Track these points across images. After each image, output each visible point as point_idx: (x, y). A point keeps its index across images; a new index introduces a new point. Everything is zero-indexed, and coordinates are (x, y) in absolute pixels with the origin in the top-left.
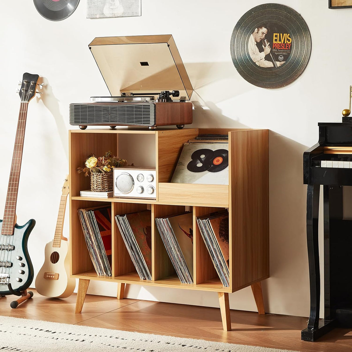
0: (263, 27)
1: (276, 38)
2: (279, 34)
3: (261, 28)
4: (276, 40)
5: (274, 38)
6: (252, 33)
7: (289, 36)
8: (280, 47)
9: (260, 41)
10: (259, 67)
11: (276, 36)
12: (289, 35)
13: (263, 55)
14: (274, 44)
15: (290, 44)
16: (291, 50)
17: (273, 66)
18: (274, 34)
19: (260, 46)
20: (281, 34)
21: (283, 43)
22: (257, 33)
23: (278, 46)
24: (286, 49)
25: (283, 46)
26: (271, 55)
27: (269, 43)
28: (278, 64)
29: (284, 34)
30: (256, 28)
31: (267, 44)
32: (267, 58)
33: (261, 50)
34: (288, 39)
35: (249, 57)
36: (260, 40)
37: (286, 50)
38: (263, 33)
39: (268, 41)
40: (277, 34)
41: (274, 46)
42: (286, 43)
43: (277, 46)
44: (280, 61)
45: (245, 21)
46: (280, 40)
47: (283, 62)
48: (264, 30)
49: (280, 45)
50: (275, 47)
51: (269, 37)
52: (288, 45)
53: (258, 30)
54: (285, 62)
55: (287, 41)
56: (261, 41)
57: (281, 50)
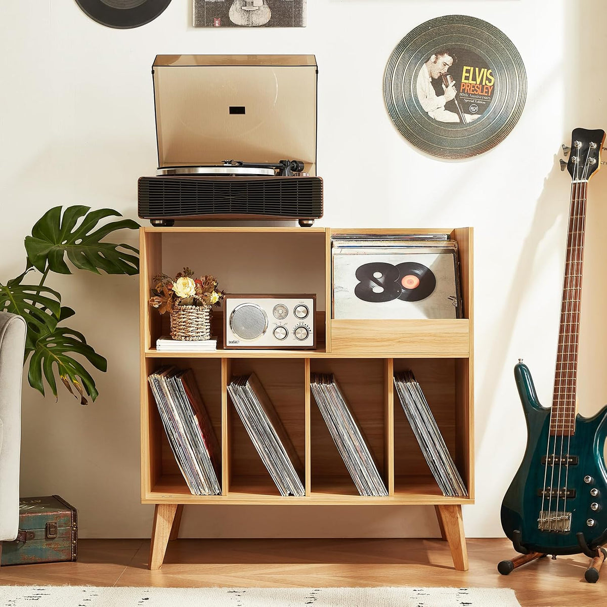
0: (446, 54)
1: (468, 75)
2: (472, 68)
4: (467, 78)
5: (464, 74)
6: (426, 62)
8: (473, 91)
9: (439, 77)
10: (434, 120)
11: (468, 71)
12: (490, 71)
13: (442, 100)
14: (464, 85)
15: (491, 87)
16: (492, 96)
17: (458, 121)
18: (465, 68)
19: (438, 85)
20: (477, 69)
21: (479, 84)
22: (435, 62)
25: (479, 89)
26: (456, 102)
27: (454, 82)
28: (469, 118)
30: (434, 55)
31: (451, 84)
32: (450, 106)
36: (439, 75)
37: (484, 96)
38: (445, 64)
40: (469, 68)
41: (462, 88)
43: (468, 88)
44: (472, 114)
45: (415, 40)
46: (474, 79)
47: (476, 116)
48: (447, 59)
49: (474, 87)
50: (464, 90)
51: (455, 72)
52: (487, 88)
53: (437, 58)
54: (479, 116)
55: (487, 81)
56: (440, 78)
57: (475, 94)
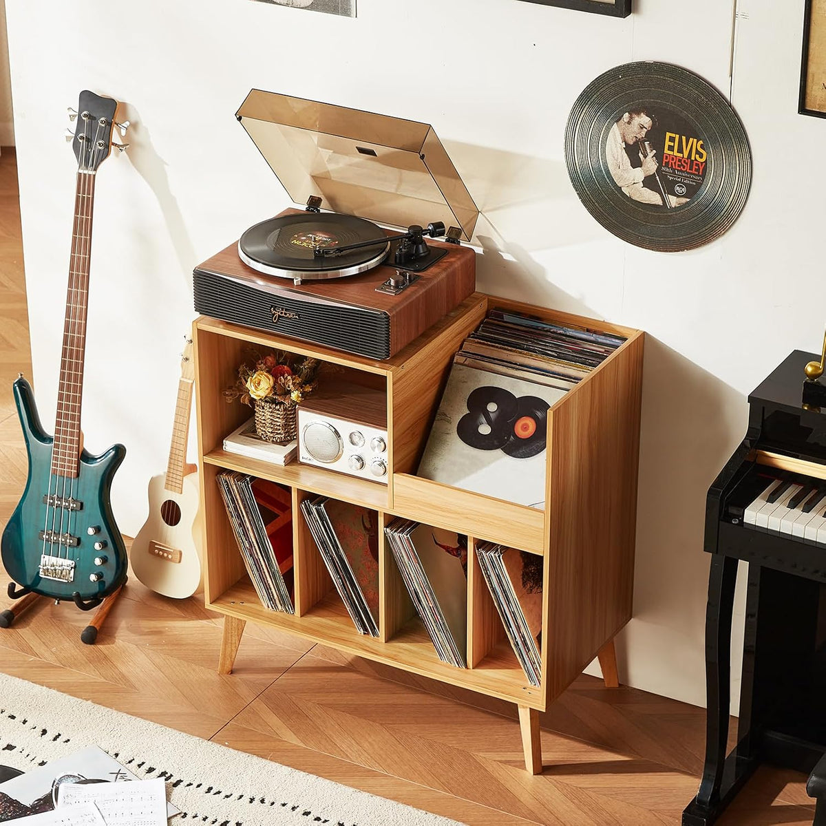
0: (642, 114)
1: (672, 144)
2: (678, 136)
3: (638, 114)
4: (671, 148)
5: (667, 143)
6: (617, 121)
7: (702, 146)
8: (679, 166)
9: (634, 143)
10: (630, 199)
11: (672, 139)
12: (701, 142)
13: (639, 174)
14: (667, 157)
15: (702, 163)
16: (704, 176)
17: (660, 203)
18: (668, 135)
19: (633, 152)
20: (684, 138)
21: (687, 159)
22: (629, 123)
23: (675, 163)
24: (694, 172)
25: (687, 164)
26: (657, 177)
27: (654, 151)
28: (673, 201)
29: (691, 139)
30: (627, 113)
31: (651, 154)
32: (649, 182)
33: (636, 163)
34: (697, 152)
35: (608, 172)
36: (634, 139)
37: (694, 174)
38: (642, 127)
39: (653, 147)
40: (673, 135)
41: (665, 160)
42: (693, 158)
43: (673, 162)
44: (678, 196)
45: (602, 90)
46: (680, 150)
47: (684, 200)
48: (645, 120)
49: (680, 161)
50: (667, 164)
51: (655, 137)
52: (697, 165)
53: (631, 118)
54: (688, 200)
55: (697, 156)
56: (636, 143)
57: (681, 171)
